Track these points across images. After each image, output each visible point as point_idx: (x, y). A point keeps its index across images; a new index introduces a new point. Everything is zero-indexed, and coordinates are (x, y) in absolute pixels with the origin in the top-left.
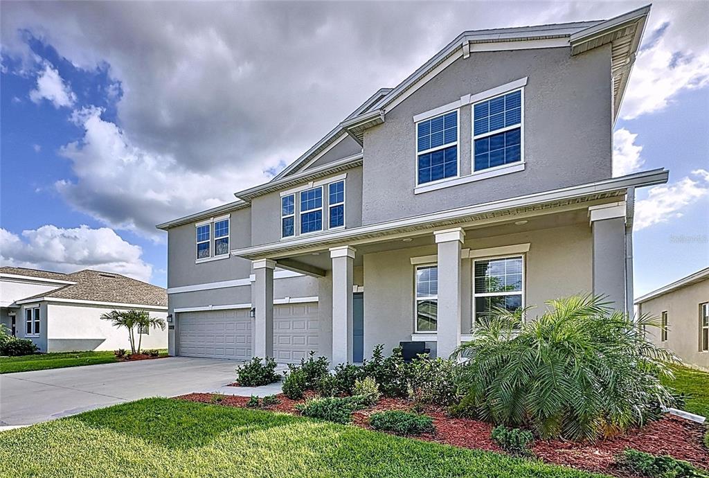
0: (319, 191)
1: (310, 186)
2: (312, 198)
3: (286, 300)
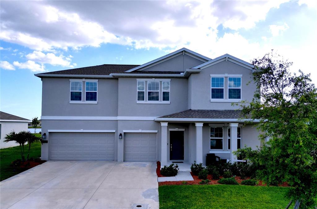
0: (157, 83)
1: (153, 80)
3: (140, 131)
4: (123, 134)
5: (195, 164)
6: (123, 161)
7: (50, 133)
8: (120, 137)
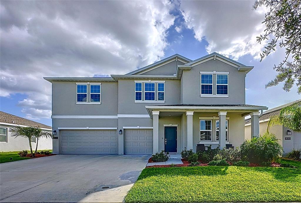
0: (153, 85)
1: (149, 81)
2: (150, 86)
3: (138, 127)
4: (123, 130)
5: (185, 150)
6: (123, 154)
7: (60, 130)
8: (120, 132)
